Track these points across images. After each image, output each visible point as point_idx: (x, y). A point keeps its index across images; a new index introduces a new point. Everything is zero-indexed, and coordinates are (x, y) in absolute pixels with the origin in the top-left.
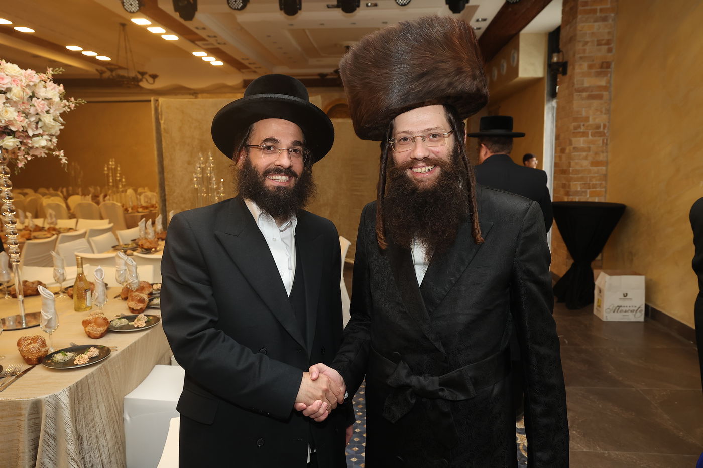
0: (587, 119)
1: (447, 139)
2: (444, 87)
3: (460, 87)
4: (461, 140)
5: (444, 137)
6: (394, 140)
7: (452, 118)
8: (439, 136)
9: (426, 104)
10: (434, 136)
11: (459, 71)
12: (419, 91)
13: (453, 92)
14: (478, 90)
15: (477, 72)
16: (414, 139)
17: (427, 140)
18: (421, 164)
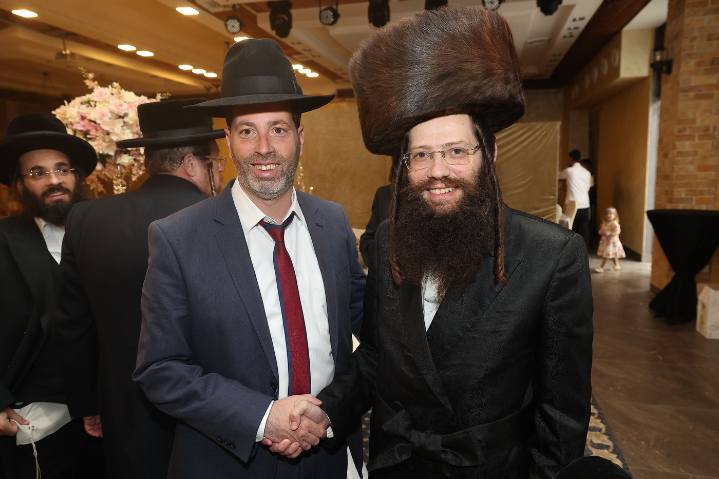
0: (694, 121)
1: (471, 157)
2: (469, 91)
3: (489, 93)
4: (489, 156)
5: (468, 154)
6: (409, 155)
7: (480, 131)
8: (463, 152)
9: (447, 112)
10: (457, 151)
11: (489, 73)
12: (438, 97)
13: (480, 98)
14: (512, 96)
15: (512, 76)
16: (432, 155)
17: (448, 156)
18: (439, 185)
